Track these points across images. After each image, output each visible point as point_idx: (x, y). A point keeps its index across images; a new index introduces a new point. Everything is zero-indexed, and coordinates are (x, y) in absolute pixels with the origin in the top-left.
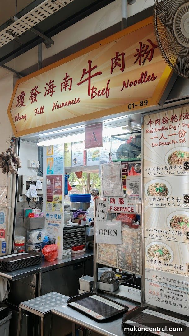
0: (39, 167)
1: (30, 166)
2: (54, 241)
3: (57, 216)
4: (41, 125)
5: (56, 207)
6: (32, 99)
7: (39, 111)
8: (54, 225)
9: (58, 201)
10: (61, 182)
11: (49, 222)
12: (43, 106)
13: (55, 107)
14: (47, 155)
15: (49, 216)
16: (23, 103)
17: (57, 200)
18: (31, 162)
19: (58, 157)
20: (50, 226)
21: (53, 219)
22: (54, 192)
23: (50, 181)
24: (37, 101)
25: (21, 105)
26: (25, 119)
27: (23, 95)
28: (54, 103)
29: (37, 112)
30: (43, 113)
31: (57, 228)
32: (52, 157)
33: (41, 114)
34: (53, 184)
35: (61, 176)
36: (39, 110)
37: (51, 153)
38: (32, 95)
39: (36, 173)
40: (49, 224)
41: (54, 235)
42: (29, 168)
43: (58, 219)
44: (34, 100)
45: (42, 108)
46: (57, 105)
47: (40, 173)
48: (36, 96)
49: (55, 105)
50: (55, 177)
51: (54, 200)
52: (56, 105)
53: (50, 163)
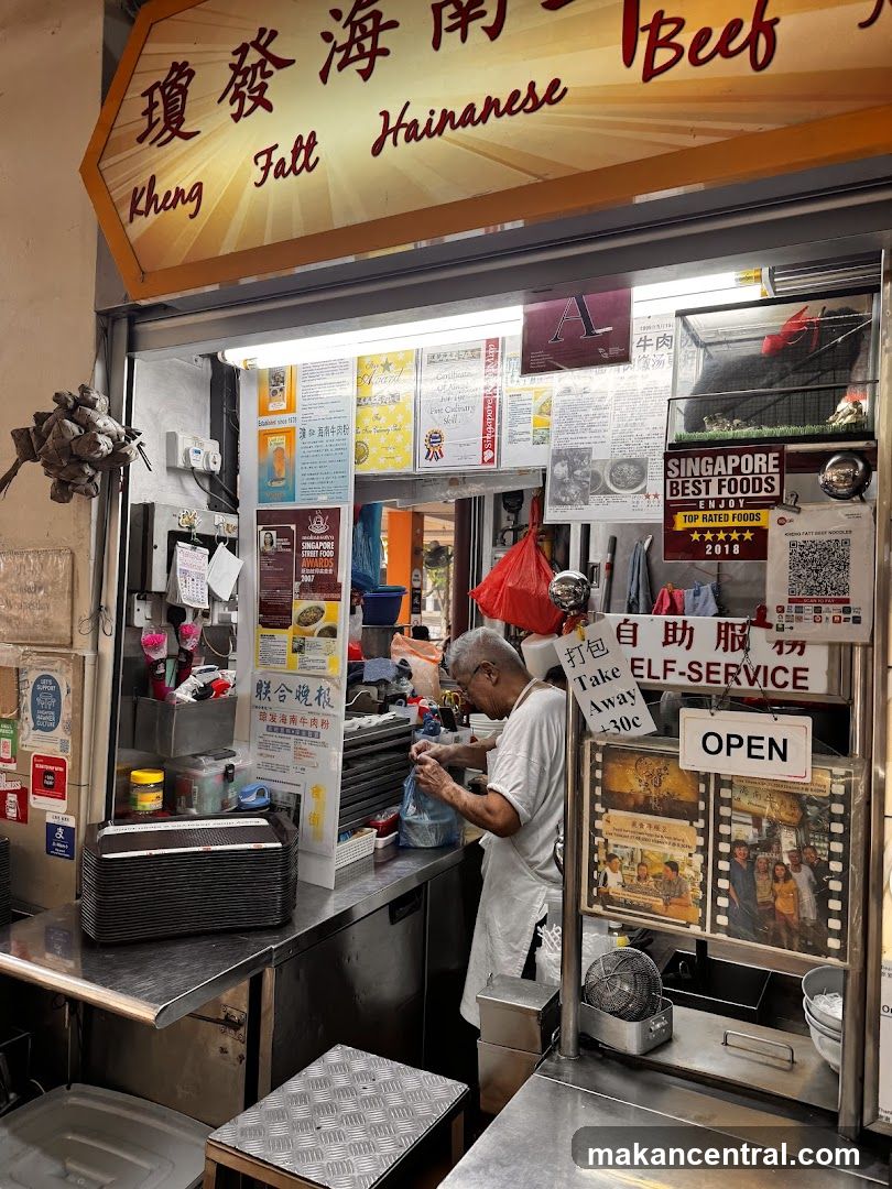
0: (216, 468)
1: (180, 463)
2: (292, 804)
3: (313, 694)
4: (298, 233)
5: (308, 655)
6: (239, 96)
7: (282, 161)
8: (293, 732)
9: (321, 624)
10: (336, 541)
11: (269, 717)
12: (313, 134)
13: (390, 138)
14: (260, 416)
15: (267, 692)
16: (181, 121)
17: (315, 620)
18: (185, 442)
19: (323, 424)
20: (275, 737)
21: (292, 705)
22: (296, 585)
23: (274, 533)
24: (269, 107)
25: (168, 133)
26: (191, 206)
27: (183, 81)
28: (385, 114)
29: (269, 163)
30: (310, 169)
31: (312, 749)
32: (288, 425)
33: (297, 173)
34: (291, 546)
35: (333, 516)
36: (284, 152)
37: (284, 406)
38: (239, 80)
39: (203, 499)
40: (272, 729)
41: (291, 776)
42: (172, 470)
43: (315, 707)
44: (248, 104)
45: (306, 145)
46: (407, 119)
47: (223, 500)
48: (267, 81)
49: (393, 124)
50: (303, 518)
51: (299, 622)
52: (399, 125)
53: (279, 450)
